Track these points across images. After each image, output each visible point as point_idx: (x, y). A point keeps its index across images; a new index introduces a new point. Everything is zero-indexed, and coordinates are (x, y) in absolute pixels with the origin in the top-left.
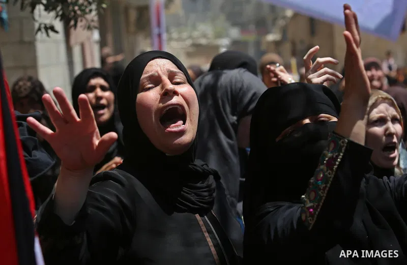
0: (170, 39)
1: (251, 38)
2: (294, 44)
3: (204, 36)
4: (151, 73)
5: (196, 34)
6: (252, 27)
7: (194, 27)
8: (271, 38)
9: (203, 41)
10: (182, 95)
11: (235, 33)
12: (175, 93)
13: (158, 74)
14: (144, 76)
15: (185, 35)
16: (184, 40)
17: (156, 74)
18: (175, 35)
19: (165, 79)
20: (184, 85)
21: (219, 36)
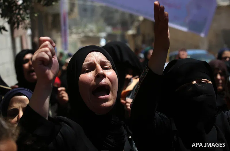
0: (71, 33)
1: (118, 32)
2: (144, 36)
3: (91, 31)
4: (90, 62)
5: (87, 30)
6: (119, 26)
7: (85, 26)
8: (131, 32)
9: (91, 34)
10: (108, 78)
11: (109, 29)
12: (104, 76)
13: (94, 62)
14: (85, 63)
15: (80, 30)
16: (79, 34)
17: (93, 62)
18: (74, 30)
19: (98, 66)
20: (110, 70)
21: (100, 31)
